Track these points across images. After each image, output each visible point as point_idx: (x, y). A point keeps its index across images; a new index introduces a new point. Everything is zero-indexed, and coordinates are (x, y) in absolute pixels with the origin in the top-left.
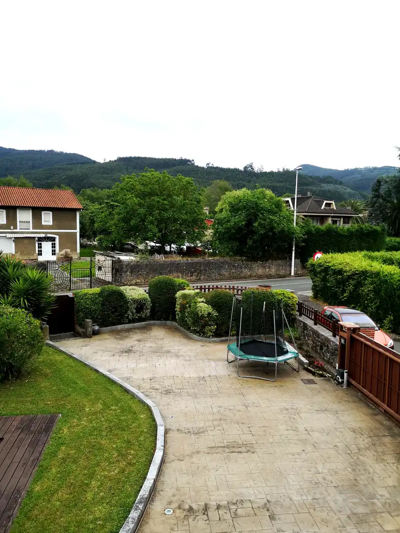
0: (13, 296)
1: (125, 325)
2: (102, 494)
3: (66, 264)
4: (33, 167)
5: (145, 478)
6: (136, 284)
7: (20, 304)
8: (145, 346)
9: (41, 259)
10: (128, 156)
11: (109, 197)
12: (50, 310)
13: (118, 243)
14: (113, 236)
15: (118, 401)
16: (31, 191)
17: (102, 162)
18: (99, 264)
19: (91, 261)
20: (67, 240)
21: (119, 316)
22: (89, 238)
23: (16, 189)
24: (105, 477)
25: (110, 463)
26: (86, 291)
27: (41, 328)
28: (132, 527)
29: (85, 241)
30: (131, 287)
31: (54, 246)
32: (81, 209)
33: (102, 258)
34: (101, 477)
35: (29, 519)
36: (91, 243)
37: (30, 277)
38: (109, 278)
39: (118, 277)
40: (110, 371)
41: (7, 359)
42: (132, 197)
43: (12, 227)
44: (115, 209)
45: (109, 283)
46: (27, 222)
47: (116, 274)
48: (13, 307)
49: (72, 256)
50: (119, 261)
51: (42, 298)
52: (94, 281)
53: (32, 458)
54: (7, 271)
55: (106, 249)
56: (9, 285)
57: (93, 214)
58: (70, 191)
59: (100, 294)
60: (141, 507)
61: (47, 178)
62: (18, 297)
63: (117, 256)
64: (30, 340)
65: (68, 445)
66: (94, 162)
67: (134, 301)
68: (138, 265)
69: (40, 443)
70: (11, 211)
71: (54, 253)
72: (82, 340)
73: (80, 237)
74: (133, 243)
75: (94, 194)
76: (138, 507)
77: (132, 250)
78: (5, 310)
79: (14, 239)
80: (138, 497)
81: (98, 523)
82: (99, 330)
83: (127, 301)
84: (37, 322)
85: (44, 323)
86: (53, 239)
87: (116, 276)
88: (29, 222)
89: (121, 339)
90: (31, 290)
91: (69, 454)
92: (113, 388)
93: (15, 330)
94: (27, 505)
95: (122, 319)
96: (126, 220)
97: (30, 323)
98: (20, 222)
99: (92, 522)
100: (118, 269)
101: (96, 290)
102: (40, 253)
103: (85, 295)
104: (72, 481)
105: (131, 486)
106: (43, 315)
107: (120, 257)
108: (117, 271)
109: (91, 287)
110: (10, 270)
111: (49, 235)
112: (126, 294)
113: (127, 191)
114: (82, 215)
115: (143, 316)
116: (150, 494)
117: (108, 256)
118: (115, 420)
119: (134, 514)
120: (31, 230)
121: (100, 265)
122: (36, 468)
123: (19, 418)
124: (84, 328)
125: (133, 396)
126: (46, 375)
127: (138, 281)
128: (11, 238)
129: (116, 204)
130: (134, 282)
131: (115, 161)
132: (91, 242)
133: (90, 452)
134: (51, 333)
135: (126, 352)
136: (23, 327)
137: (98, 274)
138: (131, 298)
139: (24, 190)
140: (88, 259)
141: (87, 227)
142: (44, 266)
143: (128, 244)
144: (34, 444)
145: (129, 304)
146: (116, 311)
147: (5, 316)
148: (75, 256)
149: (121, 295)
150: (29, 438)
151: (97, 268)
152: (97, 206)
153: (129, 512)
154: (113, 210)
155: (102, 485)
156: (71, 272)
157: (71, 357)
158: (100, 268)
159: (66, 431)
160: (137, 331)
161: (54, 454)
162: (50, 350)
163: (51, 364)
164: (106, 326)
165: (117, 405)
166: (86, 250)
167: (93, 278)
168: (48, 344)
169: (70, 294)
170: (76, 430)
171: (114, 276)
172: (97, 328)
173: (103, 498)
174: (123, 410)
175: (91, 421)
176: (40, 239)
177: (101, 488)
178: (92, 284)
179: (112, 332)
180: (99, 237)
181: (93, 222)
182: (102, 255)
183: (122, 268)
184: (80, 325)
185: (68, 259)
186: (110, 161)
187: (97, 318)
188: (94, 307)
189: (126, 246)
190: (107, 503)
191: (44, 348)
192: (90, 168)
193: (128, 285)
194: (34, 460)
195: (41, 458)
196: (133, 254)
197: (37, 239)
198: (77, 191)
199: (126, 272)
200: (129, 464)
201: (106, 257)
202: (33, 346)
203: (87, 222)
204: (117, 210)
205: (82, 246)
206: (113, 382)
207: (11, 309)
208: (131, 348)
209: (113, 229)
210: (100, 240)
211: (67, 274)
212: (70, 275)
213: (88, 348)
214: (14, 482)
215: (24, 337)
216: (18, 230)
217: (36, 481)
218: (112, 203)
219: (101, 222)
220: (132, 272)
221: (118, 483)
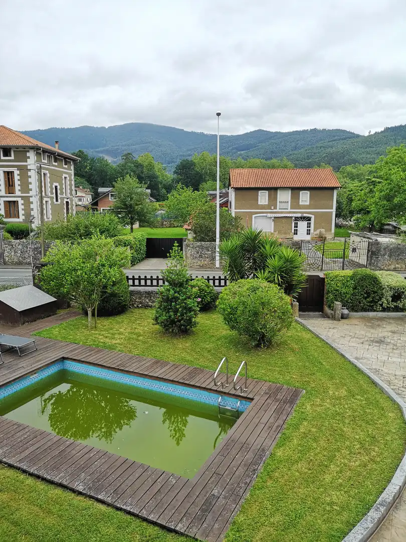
0: (269, 272)
1: (377, 313)
2: (340, 481)
3: (319, 243)
4: (295, 148)
5: (389, 481)
6: (395, 270)
7: (274, 280)
8: (400, 339)
9: (296, 238)
10: (398, 124)
11: (371, 172)
12: (300, 288)
13: (377, 223)
14: (372, 216)
15: (363, 392)
16: (292, 171)
17: (366, 134)
18: (353, 245)
19: (345, 242)
20: (323, 219)
21: (371, 302)
22: (345, 217)
23: (279, 171)
24: (345, 465)
25: (351, 452)
26: (337, 272)
27: (292, 304)
28: (370, 527)
29: (341, 221)
30: (388, 272)
31: (309, 226)
32: (338, 188)
33: (358, 239)
34: (341, 464)
35: (271, 478)
36: (347, 223)
37: (284, 255)
38: (363, 260)
39: (374, 260)
40: (357, 358)
41: (261, 329)
42: (398, 171)
43: (272, 208)
44: (376, 185)
45: (363, 266)
46: (286, 202)
47: (371, 257)
48: (268, 282)
49: (326, 236)
50: (377, 243)
51: (294, 276)
52: (347, 263)
53: (276, 424)
54: (265, 248)
55: (363, 229)
56: (266, 261)
57: (352, 192)
58: (329, 169)
59: (352, 278)
60: (382, 509)
61: (308, 158)
62: (272, 273)
63: (374, 238)
64: (281, 314)
65: (309, 422)
66: (358, 136)
67: (391, 288)
68: (399, 249)
69: (284, 412)
70: (273, 192)
71: (308, 233)
72: (330, 322)
73: (336, 217)
74: (394, 224)
75: (354, 171)
76: (378, 508)
77: (394, 231)
78: (261, 285)
79: (273, 218)
80: (380, 499)
81: (335, 507)
82: (348, 314)
83: (381, 287)
84: (288, 299)
85: (295, 300)
86: (309, 219)
87: (371, 260)
88: (288, 202)
89: (372, 327)
90: (284, 267)
91: (310, 431)
92: (360, 377)
93: (269, 303)
94: (270, 465)
95: (374, 306)
96: (389, 198)
97: (281, 298)
98: (280, 202)
99: (328, 504)
100: (374, 252)
101: (349, 272)
102: (296, 233)
103: (336, 277)
104: (311, 458)
105: (372, 484)
106: (294, 292)
107: (378, 239)
108: (373, 253)
109: (343, 269)
110: (267, 247)
111: (305, 215)
112: (382, 280)
113: (393, 164)
114: (340, 194)
115: (401, 305)
116: (394, 500)
117: (364, 237)
118: (359, 410)
119: (374, 515)
120: (289, 210)
121: (355, 247)
122: (280, 435)
123: (268, 384)
124: (332, 310)
125: (382, 391)
126: (293, 350)
127: (397, 266)
128: (271, 217)
129: (378, 180)
130: (393, 267)
131: (382, 132)
132: (347, 221)
133: (331, 435)
134: (300, 310)
135: (377, 342)
136: (275, 302)
137: (352, 256)
138: (387, 284)
139: (285, 172)
140: (343, 239)
141: (344, 206)
142: (298, 246)
143: (389, 225)
144: (279, 412)
145: (384, 291)
146: (368, 297)
147: (260, 289)
148: (329, 236)
149: (375, 280)
150: (275, 405)
151: (351, 249)
152: (357, 183)
153: (369, 509)
154: (374, 187)
155: (341, 472)
156: (324, 252)
157: (318, 337)
158: (354, 250)
159: (309, 407)
160: (391, 321)
161: (296, 427)
162: (299, 327)
163: (299, 340)
164: (356, 311)
165: (363, 396)
166: (342, 230)
167: (346, 259)
168: (296, 321)
169: (321, 275)
170: (318, 409)
171: (369, 259)
172: (346, 311)
173: (341, 485)
174: (369, 403)
175: (334, 406)
176: (297, 219)
177: (340, 475)
178: (345, 266)
179: (363, 318)
180: (355, 217)
181: (350, 200)
182: (358, 235)
183: (379, 251)
184: (329, 307)
185: (322, 239)
186: (376, 133)
187: (347, 301)
188: (344, 290)
189: (386, 227)
190: (345, 492)
191: (293, 324)
192: (352, 143)
193: (385, 270)
194: (278, 427)
195: (285, 426)
196: (393, 236)
197: (294, 218)
198: (337, 169)
199: (384, 255)
200: (372, 460)
201: (362, 238)
202: (283, 321)
203: (344, 201)
204: (379, 187)
205: (337, 226)
206: (359, 371)
207: (266, 284)
208: (383, 339)
209: (373, 208)
210: (357, 220)
211: (319, 254)
212: (323, 255)
213: (335, 331)
214: (260, 440)
215: (275, 311)
216: (278, 210)
217: (279, 446)
218: (373, 179)
219: (359, 200)
220: (390, 256)
221: (359, 475)
